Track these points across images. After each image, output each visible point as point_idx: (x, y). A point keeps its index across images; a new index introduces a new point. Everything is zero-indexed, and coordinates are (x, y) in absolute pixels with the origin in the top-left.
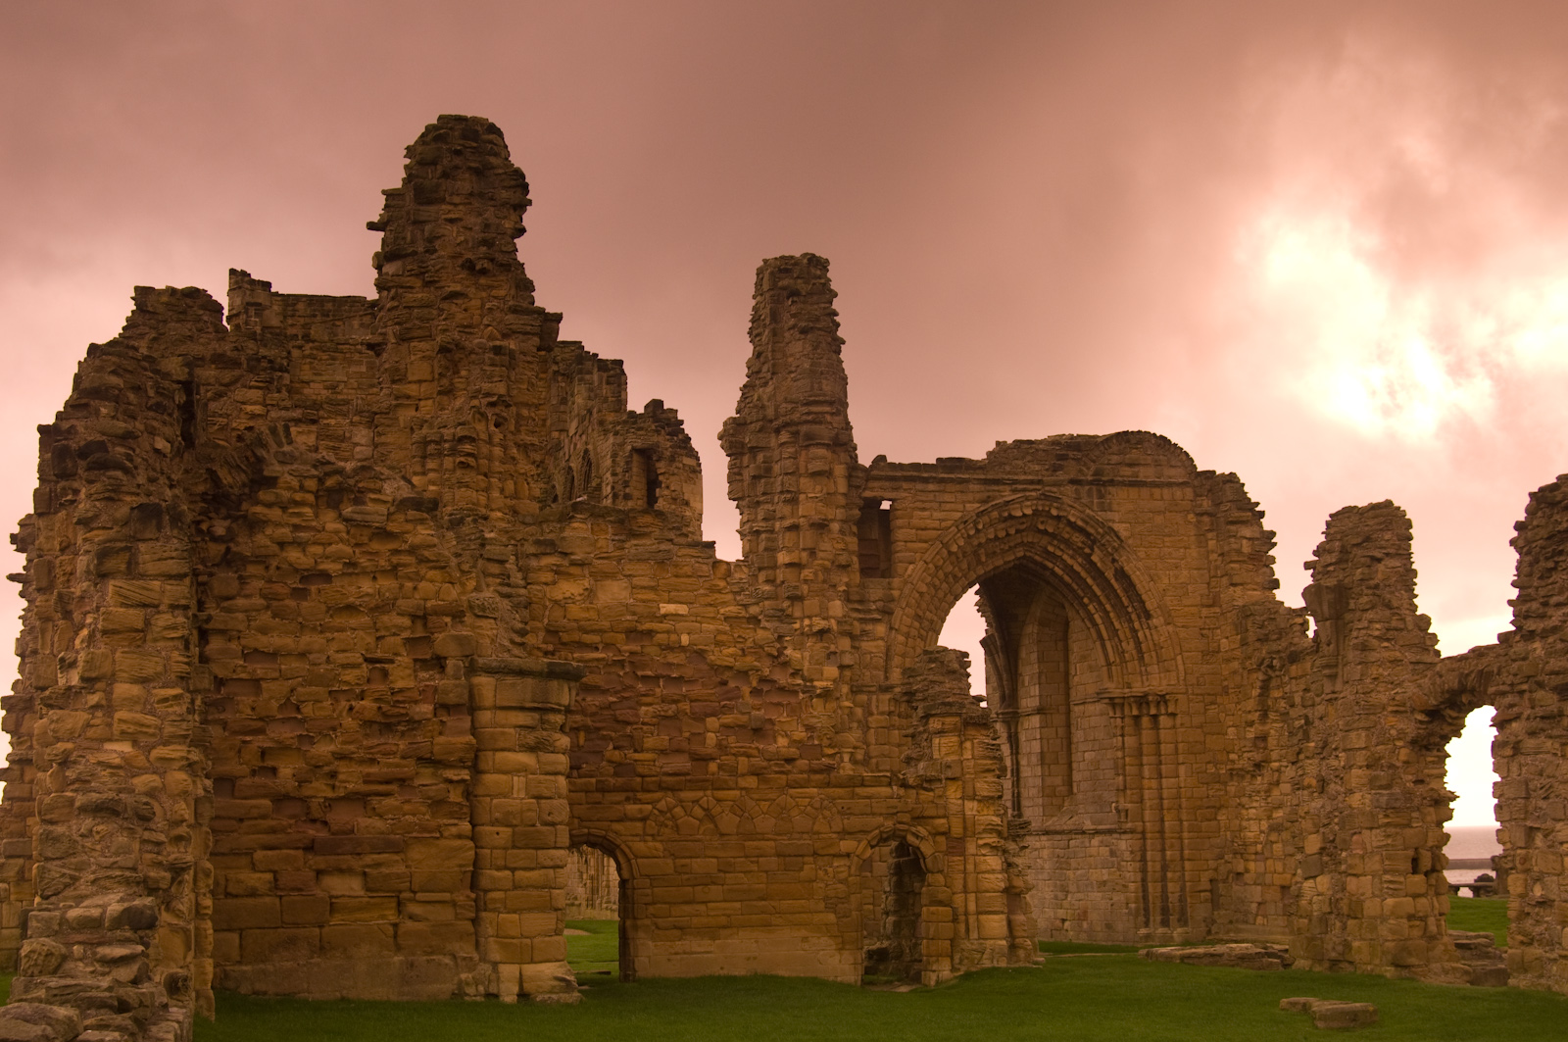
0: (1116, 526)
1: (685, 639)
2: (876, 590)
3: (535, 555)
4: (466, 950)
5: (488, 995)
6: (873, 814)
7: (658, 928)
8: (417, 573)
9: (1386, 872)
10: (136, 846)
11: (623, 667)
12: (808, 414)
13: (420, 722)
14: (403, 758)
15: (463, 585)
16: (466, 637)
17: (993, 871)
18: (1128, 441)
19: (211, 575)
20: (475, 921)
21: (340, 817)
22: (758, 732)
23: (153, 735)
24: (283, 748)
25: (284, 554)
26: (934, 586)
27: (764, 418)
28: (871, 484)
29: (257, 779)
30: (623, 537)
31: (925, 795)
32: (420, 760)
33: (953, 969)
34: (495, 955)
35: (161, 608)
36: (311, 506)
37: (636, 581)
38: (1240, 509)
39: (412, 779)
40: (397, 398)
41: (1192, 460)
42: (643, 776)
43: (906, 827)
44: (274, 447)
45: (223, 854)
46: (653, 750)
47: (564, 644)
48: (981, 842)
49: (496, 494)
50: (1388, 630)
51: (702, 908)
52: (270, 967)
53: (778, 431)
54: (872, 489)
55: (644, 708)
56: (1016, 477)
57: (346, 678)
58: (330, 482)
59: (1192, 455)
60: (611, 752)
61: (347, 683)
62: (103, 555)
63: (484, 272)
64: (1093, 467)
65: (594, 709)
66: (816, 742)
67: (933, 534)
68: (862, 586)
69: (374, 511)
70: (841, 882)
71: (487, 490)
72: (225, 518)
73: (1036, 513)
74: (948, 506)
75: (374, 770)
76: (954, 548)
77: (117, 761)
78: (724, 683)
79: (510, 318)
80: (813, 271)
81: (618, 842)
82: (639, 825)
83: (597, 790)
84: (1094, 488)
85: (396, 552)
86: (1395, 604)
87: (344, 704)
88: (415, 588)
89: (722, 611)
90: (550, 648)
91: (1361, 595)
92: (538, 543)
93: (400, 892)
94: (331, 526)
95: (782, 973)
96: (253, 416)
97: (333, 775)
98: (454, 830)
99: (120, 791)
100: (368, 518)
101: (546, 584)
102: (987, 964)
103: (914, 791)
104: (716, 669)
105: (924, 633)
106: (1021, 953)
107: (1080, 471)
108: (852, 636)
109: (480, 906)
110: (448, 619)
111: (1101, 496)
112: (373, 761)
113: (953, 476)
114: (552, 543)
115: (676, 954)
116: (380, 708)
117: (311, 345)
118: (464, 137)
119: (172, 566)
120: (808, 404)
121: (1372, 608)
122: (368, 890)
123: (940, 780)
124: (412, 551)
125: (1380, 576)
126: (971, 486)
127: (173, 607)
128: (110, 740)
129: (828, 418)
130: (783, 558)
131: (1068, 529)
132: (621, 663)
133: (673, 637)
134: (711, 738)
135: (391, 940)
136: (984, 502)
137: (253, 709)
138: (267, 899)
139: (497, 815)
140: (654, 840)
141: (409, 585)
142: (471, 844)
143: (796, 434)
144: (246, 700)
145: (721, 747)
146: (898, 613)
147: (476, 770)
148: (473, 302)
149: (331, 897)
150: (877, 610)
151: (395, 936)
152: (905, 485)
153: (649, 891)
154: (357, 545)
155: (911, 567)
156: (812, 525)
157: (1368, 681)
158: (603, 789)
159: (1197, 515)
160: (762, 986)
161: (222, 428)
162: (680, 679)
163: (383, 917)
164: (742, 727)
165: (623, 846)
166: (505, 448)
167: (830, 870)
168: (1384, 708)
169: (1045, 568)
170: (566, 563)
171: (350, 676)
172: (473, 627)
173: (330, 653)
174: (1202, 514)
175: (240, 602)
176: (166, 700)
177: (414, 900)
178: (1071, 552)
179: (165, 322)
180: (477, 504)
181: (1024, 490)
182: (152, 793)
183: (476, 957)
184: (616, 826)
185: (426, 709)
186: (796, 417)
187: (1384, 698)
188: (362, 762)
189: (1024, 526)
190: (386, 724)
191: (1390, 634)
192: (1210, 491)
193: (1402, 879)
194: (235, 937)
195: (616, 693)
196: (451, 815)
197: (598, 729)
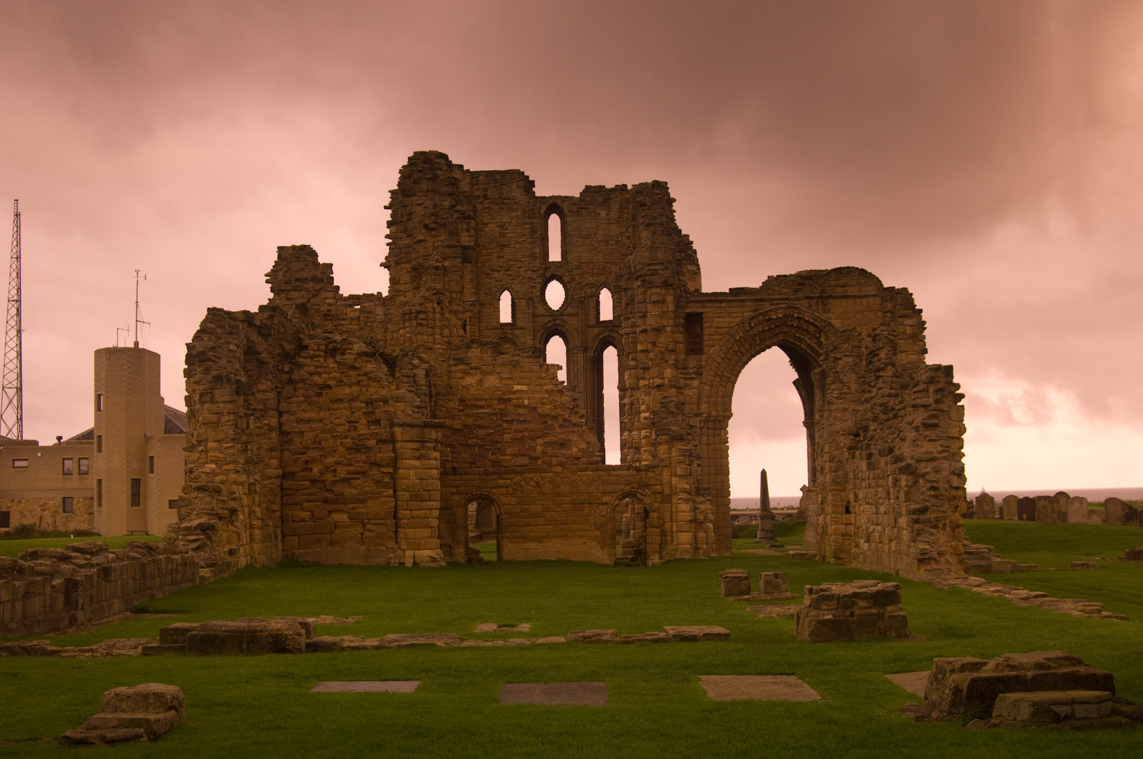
0: (833, 322)
1: (526, 402)
2: (692, 362)
3: (454, 365)
4: (391, 544)
5: (400, 563)
6: (619, 484)
7: (513, 537)
8: (368, 384)
9: (833, 513)
10: (215, 502)
11: (497, 416)
12: (649, 270)
13: (370, 448)
14: (363, 463)
15: (389, 388)
16: (389, 411)
17: (684, 511)
18: (841, 273)
19: (283, 388)
20: (396, 532)
21: (339, 488)
22: (562, 445)
23: (223, 461)
24: (314, 460)
25: (312, 378)
26: (728, 359)
27: (630, 273)
28: (689, 305)
29: (304, 473)
30: (495, 355)
31: (650, 474)
32: (371, 463)
33: (661, 558)
34: (404, 547)
35: (224, 414)
36: (323, 357)
37: (502, 375)
38: (905, 309)
39: (367, 472)
40: (396, 292)
41: (880, 282)
42: (506, 467)
43: (636, 490)
44: (307, 333)
45: (290, 504)
46: (510, 455)
47: (468, 406)
48: (679, 497)
49: (438, 336)
50: (841, 394)
51: (535, 528)
52: (310, 551)
53: (637, 279)
54: (690, 308)
55: (506, 435)
56: (773, 297)
57: (339, 430)
58: (330, 347)
59: (880, 279)
60: (490, 456)
61: (339, 432)
62: (201, 395)
63: (433, 229)
64: (820, 289)
65: (482, 436)
66: (591, 450)
67: (725, 330)
68: (685, 360)
69: (349, 358)
70: (603, 516)
71: (433, 334)
72: (289, 363)
73: (785, 316)
74: (733, 315)
75: (352, 468)
76: (737, 338)
77: (208, 471)
78: (546, 422)
79: (446, 250)
80: (655, 191)
81: (494, 497)
82: (505, 489)
83: (485, 474)
84: (820, 301)
85: (359, 375)
86: (845, 381)
87: (338, 441)
88: (367, 391)
89: (544, 388)
90: (462, 408)
91: (830, 376)
92: (455, 359)
93: (363, 520)
94: (331, 365)
95: (573, 559)
96: (330, 305)
97: (335, 471)
98: (385, 494)
99: (208, 482)
100: (346, 361)
101: (459, 378)
102: (678, 556)
103: (644, 472)
104: (542, 416)
105: (725, 384)
106: (701, 552)
107: (812, 291)
108: (678, 388)
109: (397, 525)
110: (381, 404)
111: (824, 305)
112: (351, 465)
113: (736, 298)
114: (461, 359)
115: (522, 549)
116: (354, 442)
117: (488, 201)
118: (424, 162)
119: (227, 398)
120: (649, 265)
121: (833, 383)
122: (350, 519)
123: (659, 467)
124: (365, 374)
125: (840, 367)
126: (747, 303)
127: (229, 413)
128: (207, 463)
129: (660, 272)
130: (639, 347)
131: (806, 324)
132: (496, 414)
133: (520, 401)
134: (539, 449)
135: (360, 540)
136: (754, 311)
137: (301, 444)
138: (309, 523)
139: (404, 487)
140: (512, 496)
141: (364, 389)
142: (393, 499)
143: (644, 281)
144: (298, 440)
145: (544, 453)
146: (705, 374)
147: (396, 468)
148: (429, 244)
149: (335, 522)
150: (694, 373)
151: (362, 538)
152: (709, 305)
153: (509, 520)
154: (342, 373)
155: (713, 349)
156: (653, 330)
157: (831, 419)
158: (486, 473)
159: (883, 312)
160: (564, 563)
161: (317, 311)
162: (524, 421)
163: (357, 530)
164: (555, 443)
165: (497, 500)
166: (442, 314)
167: (598, 511)
168: (838, 433)
169: (795, 344)
170: (468, 368)
171: (340, 429)
172: (393, 406)
173: (332, 419)
174: (886, 312)
175: (294, 399)
176: (227, 448)
177: (368, 523)
178: (809, 336)
179: (291, 262)
180: (428, 342)
181: (778, 304)
182: (222, 482)
183: (396, 547)
184: (494, 490)
185: (373, 442)
186: (643, 272)
187: (838, 428)
188: (347, 465)
189: (779, 324)
190: (358, 449)
191: (842, 396)
192: (891, 298)
193: (840, 516)
194: (296, 538)
195: (493, 428)
196: (385, 487)
197: (484, 445)
